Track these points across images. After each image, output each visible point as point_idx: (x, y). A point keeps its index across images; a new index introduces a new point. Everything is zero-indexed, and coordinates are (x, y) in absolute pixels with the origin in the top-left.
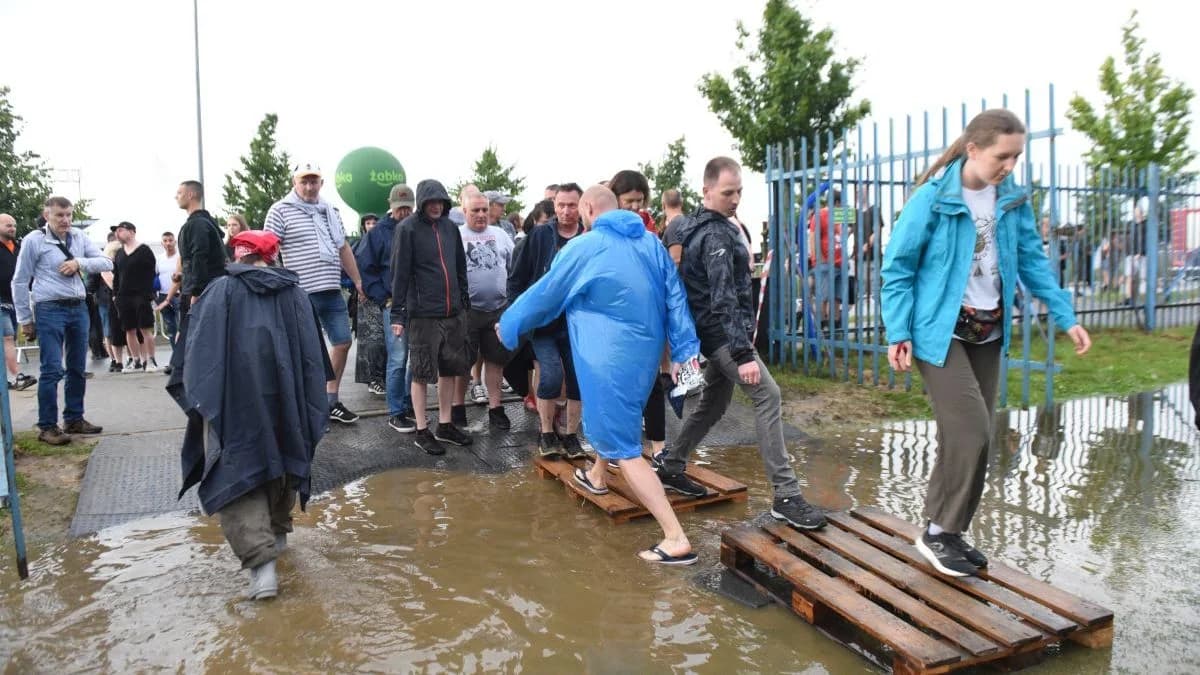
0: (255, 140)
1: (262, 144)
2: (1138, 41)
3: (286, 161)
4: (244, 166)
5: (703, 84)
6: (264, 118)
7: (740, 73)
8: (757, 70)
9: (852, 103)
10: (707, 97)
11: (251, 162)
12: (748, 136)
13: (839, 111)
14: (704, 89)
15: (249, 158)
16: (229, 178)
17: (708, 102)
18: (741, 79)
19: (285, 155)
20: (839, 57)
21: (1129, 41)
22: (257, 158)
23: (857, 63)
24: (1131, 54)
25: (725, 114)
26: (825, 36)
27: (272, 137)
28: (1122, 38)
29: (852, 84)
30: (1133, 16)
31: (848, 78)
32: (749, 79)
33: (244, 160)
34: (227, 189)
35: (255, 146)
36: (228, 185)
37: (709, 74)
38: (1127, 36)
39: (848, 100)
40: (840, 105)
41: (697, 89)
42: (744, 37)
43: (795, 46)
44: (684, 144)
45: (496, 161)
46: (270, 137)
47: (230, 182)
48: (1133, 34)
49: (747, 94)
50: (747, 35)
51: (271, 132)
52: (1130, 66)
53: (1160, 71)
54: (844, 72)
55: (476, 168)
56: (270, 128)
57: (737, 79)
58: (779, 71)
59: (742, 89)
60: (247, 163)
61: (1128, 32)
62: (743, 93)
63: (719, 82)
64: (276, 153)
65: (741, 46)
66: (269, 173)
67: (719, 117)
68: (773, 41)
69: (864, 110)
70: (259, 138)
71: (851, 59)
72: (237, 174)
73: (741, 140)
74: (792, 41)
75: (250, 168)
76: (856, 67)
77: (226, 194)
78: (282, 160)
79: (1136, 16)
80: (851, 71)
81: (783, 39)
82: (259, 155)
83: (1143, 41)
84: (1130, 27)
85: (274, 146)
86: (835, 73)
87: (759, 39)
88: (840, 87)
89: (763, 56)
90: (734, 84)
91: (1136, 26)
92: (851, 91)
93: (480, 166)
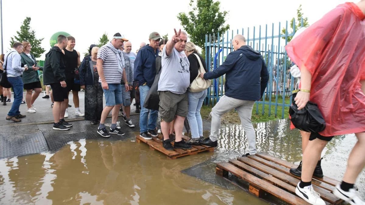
0: (22, 26)
1: (25, 27)
2: (301, 14)
3: (34, 34)
4: (18, 35)
5: (179, 16)
6: (26, 18)
7: (191, 13)
8: (196, 13)
9: (225, 25)
10: (180, 20)
11: (21, 33)
12: (193, 33)
13: (221, 27)
14: (179, 17)
15: (20, 32)
16: (12, 39)
17: (180, 22)
18: (191, 15)
19: (33, 31)
20: (221, 10)
21: (299, 14)
22: (23, 32)
23: (226, 13)
24: (299, 18)
25: (186, 26)
26: (217, 4)
27: (29, 25)
28: (297, 13)
29: (225, 19)
30: (300, 7)
31: (223, 17)
32: (194, 15)
33: (18, 33)
34: (12, 42)
35: (22, 28)
36: (12, 41)
37: (181, 13)
38: (298, 12)
39: (224, 24)
40: (221, 26)
41: (177, 17)
42: (192, 2)
43: (209, 6)
44: (167, 36)
45: (107, 38)
46: (28, 25)
47: (13, 40)
48: (300, 12)
49: (193, 20)
50: (193, 2)
51: (29, 24)
52: (299, 21)
53: (308, 23)
54: (222, 15)
55: (100, 40)
56: (28, 22)
57: (190, 15)
58: (204, 13)
59: (192, 18)
60: (19, 34)
61: (299, 11)
62: (192, 20)
63: (184, 16)
64: (30, 31)
65: (191, 5)
66: (27, 38)
67: (184, 27)
68: (201, 4)
69: (228, 28)
70: (24, 25)
71: (225, 11)
72: (15, 37)
73: (190, 35)
74: (208, 4)
75: (20, 35)
76: (226, 14)
77: (11, 44)
78: (32, 33)
79: (301, 6)
80: (225, 15)
81: (205, 4)
82: (24, 31)
83: (303, 14)
84: (299, 9)
85: (29, 29)
86: (219, 15)
87: (197, 3)
88: (221, 20)
89: (198, 9)
90: (189, 16)
91: (301, 9)
92: (224, 21)
93: (101, 39)
